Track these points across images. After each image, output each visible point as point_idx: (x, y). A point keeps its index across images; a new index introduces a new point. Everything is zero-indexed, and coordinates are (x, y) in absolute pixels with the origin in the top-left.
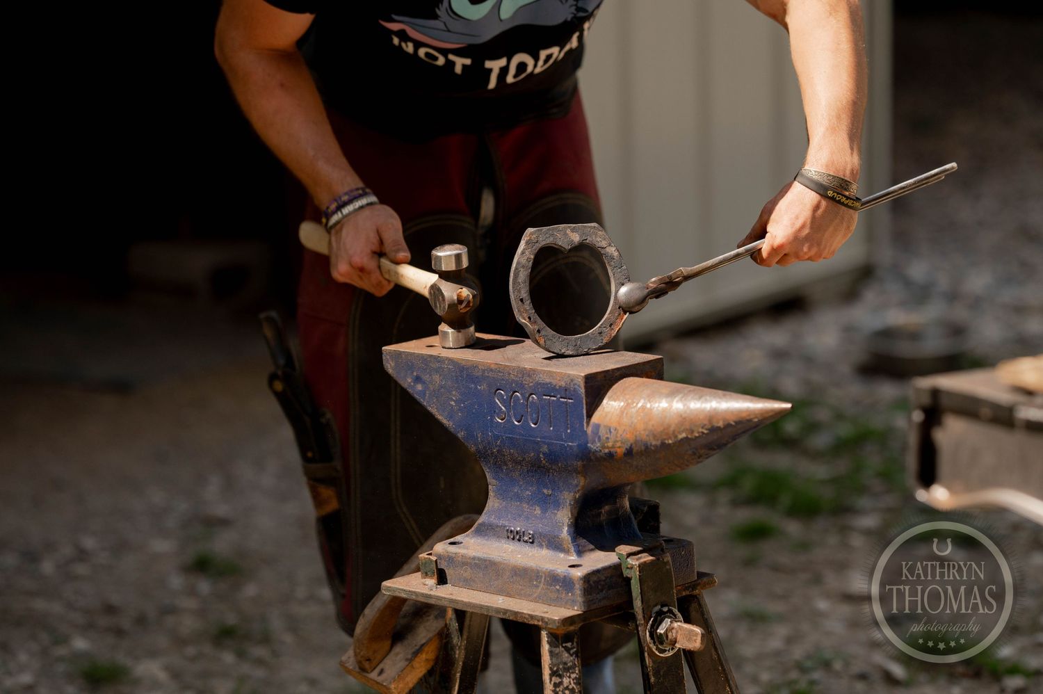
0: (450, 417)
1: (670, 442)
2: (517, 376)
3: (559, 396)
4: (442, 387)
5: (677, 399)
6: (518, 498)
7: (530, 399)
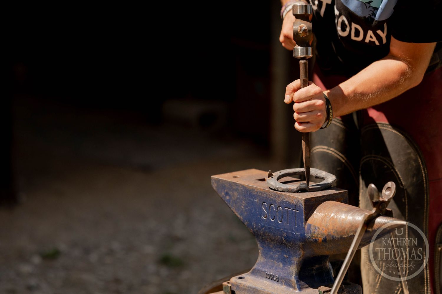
0: (241, 214)
1: (345, 237)
2: (273, 196)
3: (292, 208)
4: (238, 199)
5: (350, 214)
6: (272, 257)
7: (279, 209)
